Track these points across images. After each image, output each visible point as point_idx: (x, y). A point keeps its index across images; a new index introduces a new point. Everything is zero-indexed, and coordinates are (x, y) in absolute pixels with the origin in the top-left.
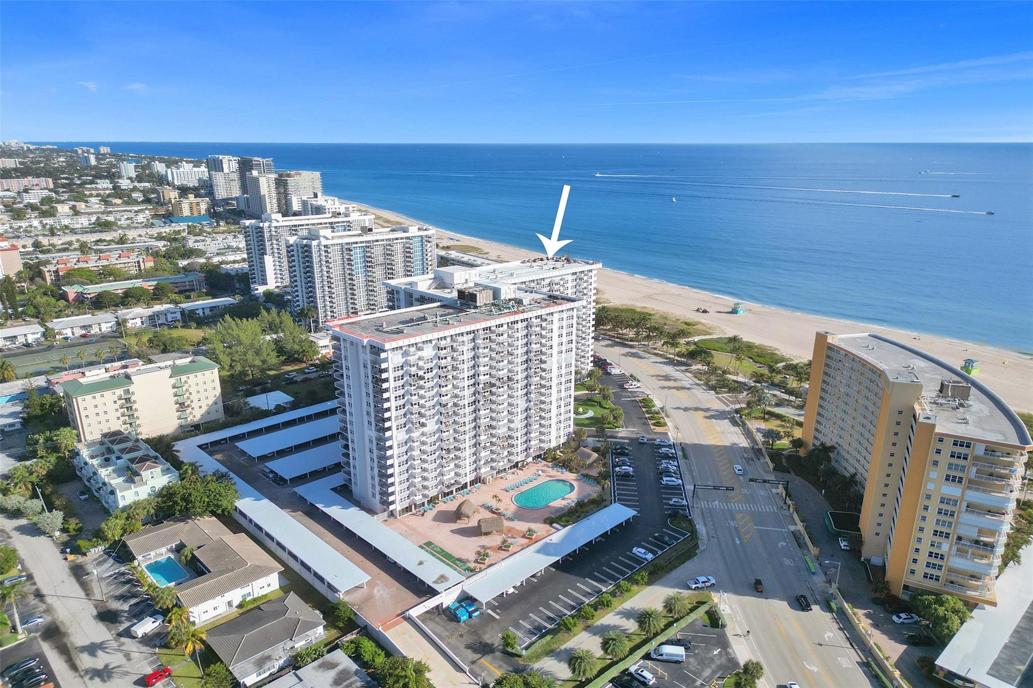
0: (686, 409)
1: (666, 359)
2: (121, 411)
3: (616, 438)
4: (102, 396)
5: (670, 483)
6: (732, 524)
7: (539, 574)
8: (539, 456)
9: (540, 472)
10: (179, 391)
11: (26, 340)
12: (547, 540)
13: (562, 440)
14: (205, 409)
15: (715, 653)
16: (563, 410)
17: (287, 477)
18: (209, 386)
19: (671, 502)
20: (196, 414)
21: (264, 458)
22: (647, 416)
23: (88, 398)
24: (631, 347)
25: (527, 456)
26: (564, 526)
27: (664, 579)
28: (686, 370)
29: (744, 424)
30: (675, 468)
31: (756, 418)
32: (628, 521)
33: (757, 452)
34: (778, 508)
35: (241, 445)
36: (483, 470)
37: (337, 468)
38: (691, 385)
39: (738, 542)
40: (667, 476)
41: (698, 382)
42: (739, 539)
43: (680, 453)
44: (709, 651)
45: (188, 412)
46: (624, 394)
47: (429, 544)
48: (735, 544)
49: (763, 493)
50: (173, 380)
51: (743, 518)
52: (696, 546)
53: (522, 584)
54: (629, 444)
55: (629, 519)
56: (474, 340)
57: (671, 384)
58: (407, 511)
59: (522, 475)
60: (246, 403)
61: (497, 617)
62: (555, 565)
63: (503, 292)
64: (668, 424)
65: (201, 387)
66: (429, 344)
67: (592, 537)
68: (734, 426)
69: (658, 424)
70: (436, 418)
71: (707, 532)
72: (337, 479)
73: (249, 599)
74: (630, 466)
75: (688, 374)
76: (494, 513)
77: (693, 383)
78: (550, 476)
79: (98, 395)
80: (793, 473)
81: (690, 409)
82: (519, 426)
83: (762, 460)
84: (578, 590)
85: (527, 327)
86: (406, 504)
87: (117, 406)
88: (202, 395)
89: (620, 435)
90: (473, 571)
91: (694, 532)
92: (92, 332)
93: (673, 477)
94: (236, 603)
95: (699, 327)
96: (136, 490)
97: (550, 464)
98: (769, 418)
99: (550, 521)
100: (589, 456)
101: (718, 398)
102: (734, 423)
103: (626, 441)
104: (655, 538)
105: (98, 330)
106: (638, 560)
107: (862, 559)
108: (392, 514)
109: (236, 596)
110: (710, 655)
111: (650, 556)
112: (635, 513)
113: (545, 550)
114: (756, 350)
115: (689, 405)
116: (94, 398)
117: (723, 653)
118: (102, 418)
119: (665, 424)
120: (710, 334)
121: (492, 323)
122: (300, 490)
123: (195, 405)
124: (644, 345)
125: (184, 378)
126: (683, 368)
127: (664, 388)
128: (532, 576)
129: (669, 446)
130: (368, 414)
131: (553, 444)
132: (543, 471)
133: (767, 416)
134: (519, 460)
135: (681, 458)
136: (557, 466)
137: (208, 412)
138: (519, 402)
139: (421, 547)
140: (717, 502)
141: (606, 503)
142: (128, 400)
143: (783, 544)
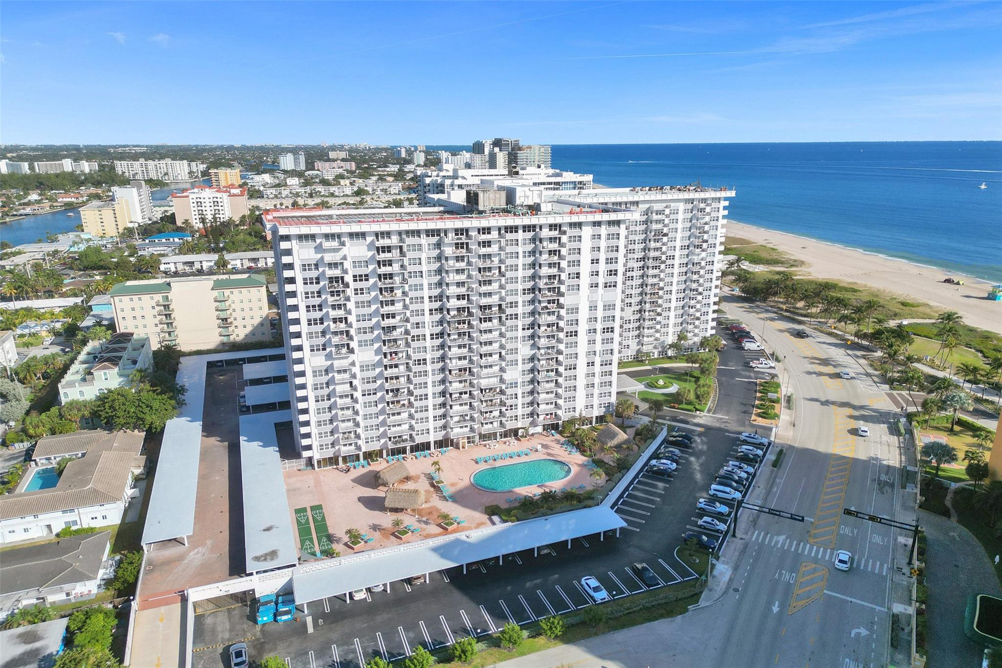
0: (826, 403)
1: (843, 340)
2: (159, 318)
3: (687, 422)
4: (140, 299)
5: (720, 494)
6: (786, 576)
8: (555, 427)
9: (539, 447)
10: (221, 306)
12: (462, 536)
13: (596, 412)
14: (249, 329)
16: (597, 369)
18: (255, 305)
19: (700, 522)
20: (239, 334)
21: (251, 382)
22: (757, 402)
23: (126, 299)
24: (800, 323)
25: (534, 424)
26: (505, 521)
27: (596, 641)
28: (864, 357)
29: (910, 432)
30: (744, 475)
31: (937, 429)
32: (610, 535)
33: (906, 476)
34: (892, 568)
35: (247, 366)
36: (457, 430)
38: (858, 374)
39: (775, 609)
40: (720, 484)
41: (870, 371)
42: (782, 606)
43: (771, 457)
45: (230, 329)
46: (743, 373)
47: (314, 508)
48: (768, 607)
49: (877, 539)
50: (216, 293)
51: (814, 571)
52: (695, 598)
54: (700, 435)
55: (614, 531)
56: (438, 245)
57: (830, 370)
58: (331, 464)
59: (513, 446)
62: (448, 572)
63: (520, 194)
64: (782, 417)
65: (246, 305)
67: (535, 545)
68: (891, 433)
69: (764, 415)
70: (376, 345)
71: (731, 580)
73: (74, 528)
74: (673, 461)
75: (863, 361)
77: (861, 370)
78: (549, 454)
79: (135, 298)
80: (954, 519)
81: (833, 403)
82: (520, 380)
83: (908, 490)
85: (533, 240)
86: (329, 453)
87: (155, 312)
88: (248, 314)
89: (696, 421)
90: (329, 555)
91: (704, 571)
92: (259, 266)
93: (731, 486)
94: (56, 529)
95: (919, 309)
96: (82, 389)
97: (563, 439)
98: (961, 432)
99: (492, 511)
101: (891, 396)
102: (894, 430)
103: (699, 429)
104: (636, 571)
105: (264, 264)
106: (579, 597)
108: (310, 461)
111: (602, 595)
112: (624, 524)
113: (442, 551)
115: (834, 398)
116: (131, 300)
118: (140, 322)
119: (776, 416)
122: (244, 420)
124: (819, 322)
125: (227, 292)
126: (859, 353)
127: (809, 373)
129: (759, 446)
131: (579, 415)
132: (545, 446)
133: (957, 428)
134: (519, 426)
135: (770, 463)
136: (570, 443)
137: (253, 333)
138: (520, 346)
140: (782, 538)
141: (590, 502)
142: (166, 307)
143: (864, 632)
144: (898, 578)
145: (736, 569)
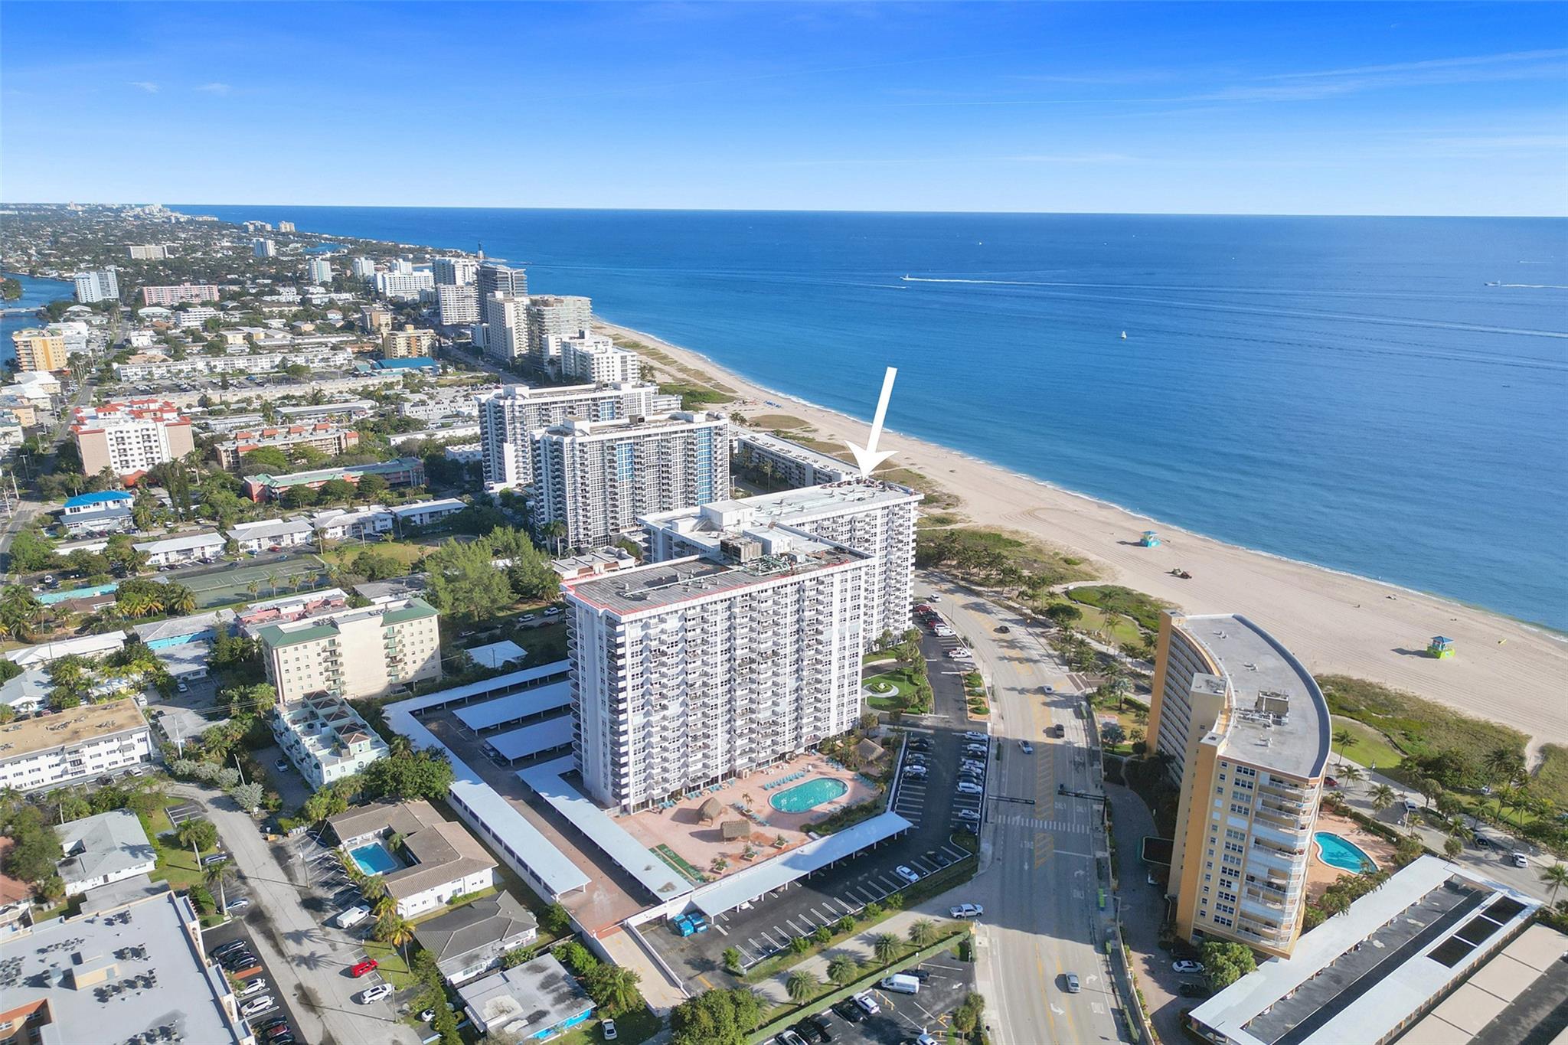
0: (1022, 691)
1: (1021, 615)
2: (324, 665)
3: (918, 726)
4: (305, 647)
5: (967, 790)
6: (1028, 845)
7: (781, 890)
8: (814, 747)
9: (810, 767)
10: (391, 642)
11: (203, 554)
12: (798, 851)
13: (846, 728)
14: (419, 664)
15: (955, 987)
16: (846, 690)
17: (510, 758)
18: (426, 636)
19: (960, 815)
20: (410, 670)
21: (486, 731)
22: (968, 698)
23: (290, 649)
24: (978, 594)
25: (797, 746)
26: (822, 836)
27: (924, 905)
28: (1042, 635)
29: (1090, 715)
30: (979, 771)
31: (1110, 708)
32: (900, 834)
33: (1092, 755)
34: (1091, 829)
35: (460, 713)
36: (739, 762)
37: (566, 749)
38: (1042, 656)
39: (1026, 867)
40: (964, 781)
41: (1052, 652)
42: (1030, 865)
43: (993, 751)
44: (948, 983)
45: (400, 667)
46: (946, 665)
47: (662, 847)
48: (1022, 866)
49: (1080, 809)
50: (385, 629)
51: (1044, 838)
52: (975, 869)
53: (760, 900)
54: (932, 736)
55: (903, 831)
56: (729, 608)
57: (1014, 653)
58: (643, 807)
59: (787, 769)
60: (469, 659)
61: (726, 934)
62: (802, 880)
63: (773, 545)
64: (991, 710)
65: (417, 638)
66: (674, 615)
67: (853, 851)
68: (1077, 717)
69: (977, 711)
71: (993, 853)
72: (566, 763)
73: (459, 895)
74: (923, 766)
75: (1043, 640)
76: (744, 815)
77: (1044, 652)
78: (821, 773)
79: (300, 646)
80: (1127, 787)
81: (1028, 691)
82: (787, 710)
83: (1095, 767)
84: (822, 910)
85: (798, 591)
86: (642, 799)
87: (320, 659)
88: (417, 648)
89: (924, 723)
90: (706, 881)
91: (976, 849)
92: (283, 544)
93: (973, 782)
94: (445, 899)
95: (1082, 567)
96: (343, 764)
97: (825, 758)
98: (1127, 709)
99: (807, 829)
100: (873, 750)
101: (1071, 678)
102: (1078, 714)
103: (930, 731)
104: (929, 857)
105: (289, 542)
106: (900, 881)
107: (1166, 896)
108: (625, 809)
109: (446, 890)
110: (949, 989)
111: (915, 877)
112: (911, 824)
113: (792, 863)
114: (1148, 608)
115: (1027, 685)
116: (296, 649)
117: (964, 988)
118: (304, 673)
119: (987, 711)
120: (1093, 578)
121: (753, 589)
122: (524, 774)
123: (408, 659)
124: (995, 592)
125: (397, 627)
126: (1039, 630)
127: (1002, 658)
128: (773, 891)
129: (982, 742)
130: (602, 692)
131: (833, 732)
132: (814, 766)
133: (1124, 706)
134: (787, 750)
135: (994, 757)
136: (832, 759)
137: (423, 669)
139: (652, 850)
140: (1018, 817)
141: (878, 811)
142: (333, 653)
143: (1081, 872)
144: (1096, 835)
145: (994, 844)
